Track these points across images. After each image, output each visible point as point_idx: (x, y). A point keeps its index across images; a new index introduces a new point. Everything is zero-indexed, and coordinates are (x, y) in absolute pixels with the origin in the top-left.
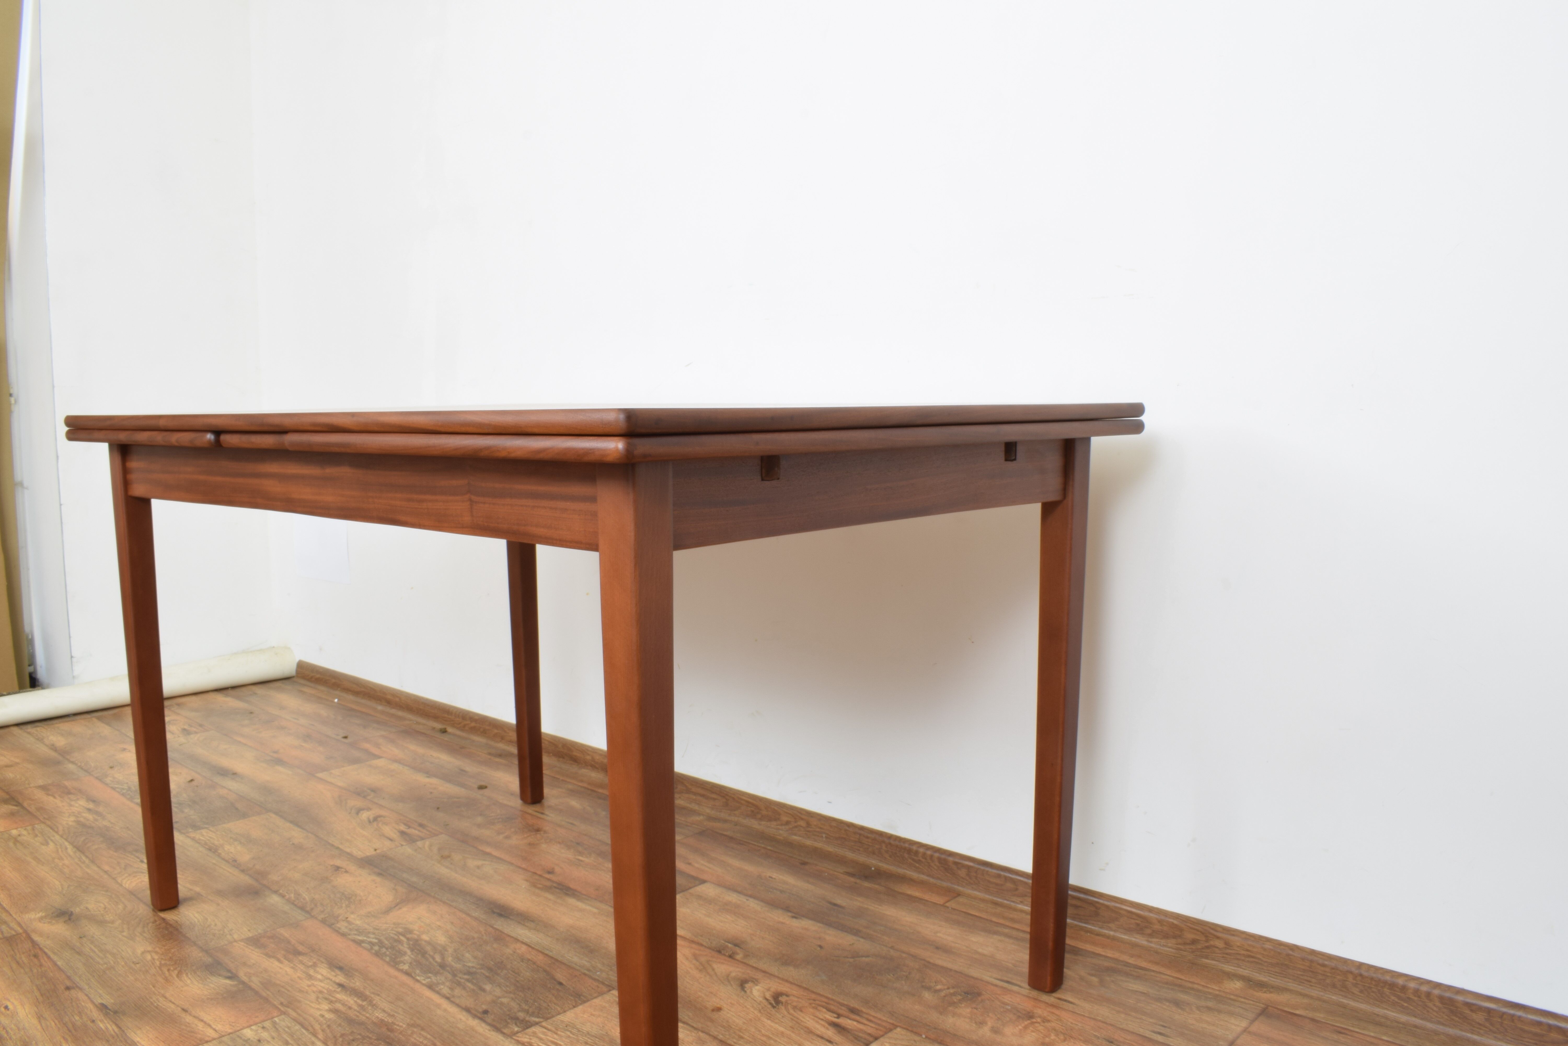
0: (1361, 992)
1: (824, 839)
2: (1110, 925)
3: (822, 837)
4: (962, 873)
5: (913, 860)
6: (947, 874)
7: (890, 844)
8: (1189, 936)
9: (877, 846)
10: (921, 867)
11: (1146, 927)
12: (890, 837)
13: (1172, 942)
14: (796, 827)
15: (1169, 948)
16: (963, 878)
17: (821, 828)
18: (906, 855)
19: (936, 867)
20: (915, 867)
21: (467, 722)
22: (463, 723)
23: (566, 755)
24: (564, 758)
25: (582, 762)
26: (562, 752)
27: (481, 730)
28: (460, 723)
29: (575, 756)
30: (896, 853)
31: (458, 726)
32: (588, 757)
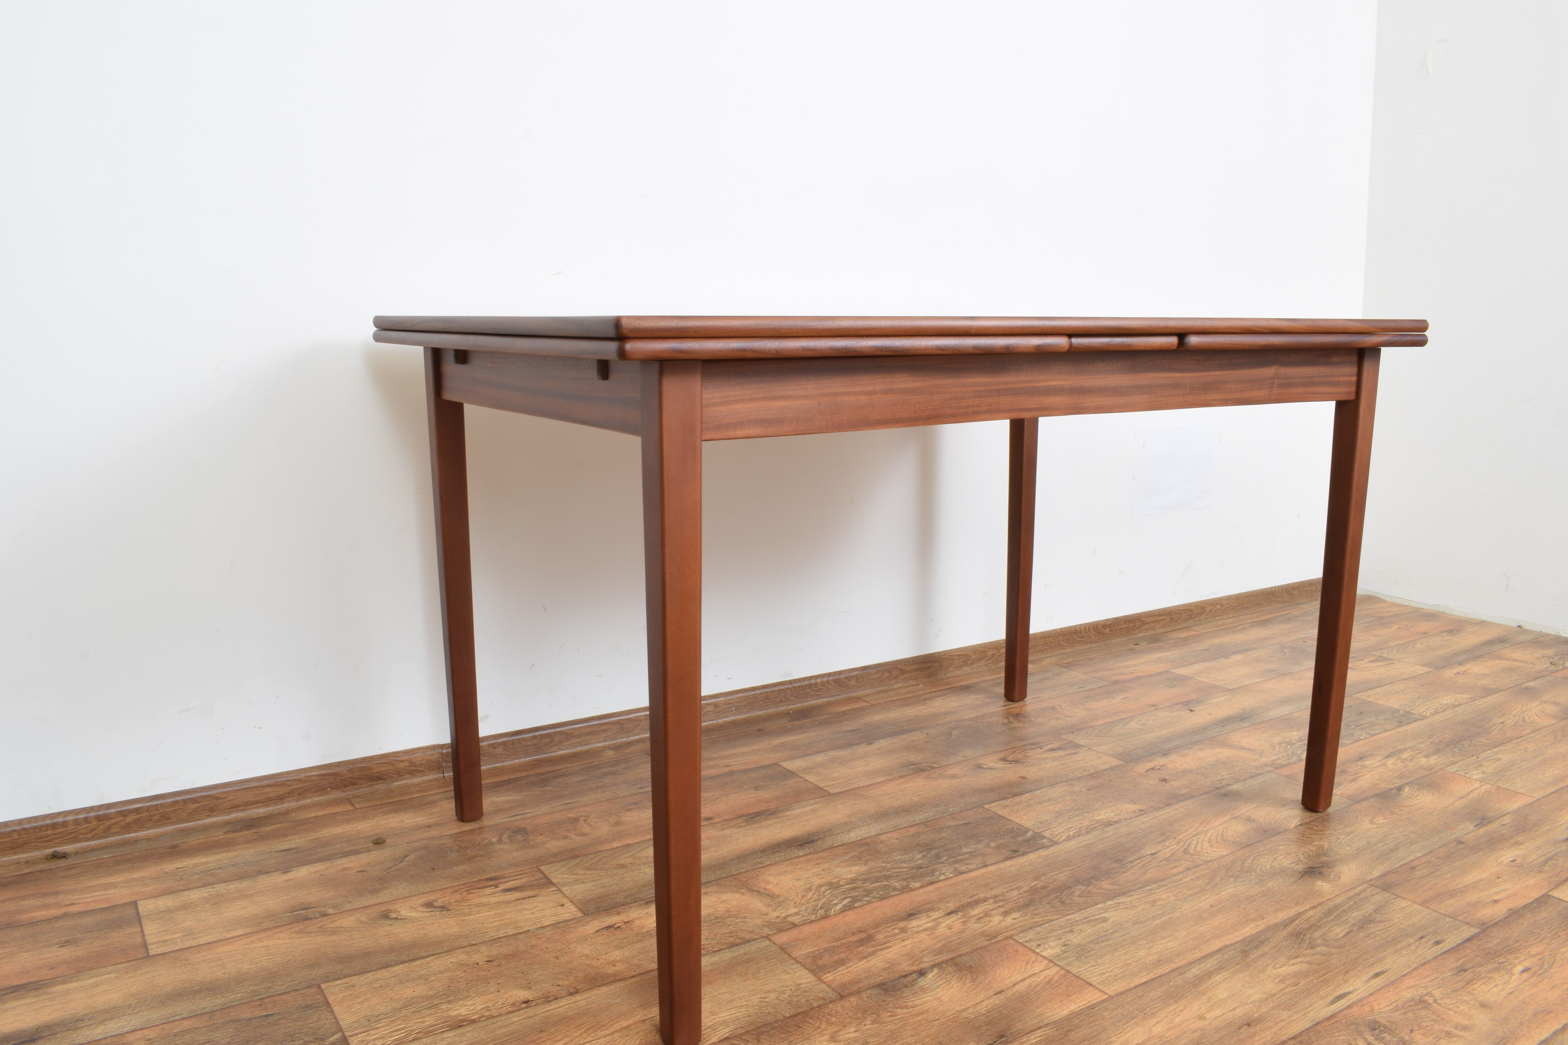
2: (950, 669)
4: (853, 682)
5: (815, 691)
8: (990, 654)
9: (782, 695)
13: (983, 662)
16: (854, 686)
18: (808, 690)
19: (833, 688)
20: (817, 695)
21: (114, 821)
22: (101, 827)
23: (359, 778)
24: (355, 784)
25: (392, 775)
26: (351, 778)
27: (155, 818)
28: (93, 830)
29: (378, 773)
30: (799, 693)
31: (89, 836)
32: (402, 765)
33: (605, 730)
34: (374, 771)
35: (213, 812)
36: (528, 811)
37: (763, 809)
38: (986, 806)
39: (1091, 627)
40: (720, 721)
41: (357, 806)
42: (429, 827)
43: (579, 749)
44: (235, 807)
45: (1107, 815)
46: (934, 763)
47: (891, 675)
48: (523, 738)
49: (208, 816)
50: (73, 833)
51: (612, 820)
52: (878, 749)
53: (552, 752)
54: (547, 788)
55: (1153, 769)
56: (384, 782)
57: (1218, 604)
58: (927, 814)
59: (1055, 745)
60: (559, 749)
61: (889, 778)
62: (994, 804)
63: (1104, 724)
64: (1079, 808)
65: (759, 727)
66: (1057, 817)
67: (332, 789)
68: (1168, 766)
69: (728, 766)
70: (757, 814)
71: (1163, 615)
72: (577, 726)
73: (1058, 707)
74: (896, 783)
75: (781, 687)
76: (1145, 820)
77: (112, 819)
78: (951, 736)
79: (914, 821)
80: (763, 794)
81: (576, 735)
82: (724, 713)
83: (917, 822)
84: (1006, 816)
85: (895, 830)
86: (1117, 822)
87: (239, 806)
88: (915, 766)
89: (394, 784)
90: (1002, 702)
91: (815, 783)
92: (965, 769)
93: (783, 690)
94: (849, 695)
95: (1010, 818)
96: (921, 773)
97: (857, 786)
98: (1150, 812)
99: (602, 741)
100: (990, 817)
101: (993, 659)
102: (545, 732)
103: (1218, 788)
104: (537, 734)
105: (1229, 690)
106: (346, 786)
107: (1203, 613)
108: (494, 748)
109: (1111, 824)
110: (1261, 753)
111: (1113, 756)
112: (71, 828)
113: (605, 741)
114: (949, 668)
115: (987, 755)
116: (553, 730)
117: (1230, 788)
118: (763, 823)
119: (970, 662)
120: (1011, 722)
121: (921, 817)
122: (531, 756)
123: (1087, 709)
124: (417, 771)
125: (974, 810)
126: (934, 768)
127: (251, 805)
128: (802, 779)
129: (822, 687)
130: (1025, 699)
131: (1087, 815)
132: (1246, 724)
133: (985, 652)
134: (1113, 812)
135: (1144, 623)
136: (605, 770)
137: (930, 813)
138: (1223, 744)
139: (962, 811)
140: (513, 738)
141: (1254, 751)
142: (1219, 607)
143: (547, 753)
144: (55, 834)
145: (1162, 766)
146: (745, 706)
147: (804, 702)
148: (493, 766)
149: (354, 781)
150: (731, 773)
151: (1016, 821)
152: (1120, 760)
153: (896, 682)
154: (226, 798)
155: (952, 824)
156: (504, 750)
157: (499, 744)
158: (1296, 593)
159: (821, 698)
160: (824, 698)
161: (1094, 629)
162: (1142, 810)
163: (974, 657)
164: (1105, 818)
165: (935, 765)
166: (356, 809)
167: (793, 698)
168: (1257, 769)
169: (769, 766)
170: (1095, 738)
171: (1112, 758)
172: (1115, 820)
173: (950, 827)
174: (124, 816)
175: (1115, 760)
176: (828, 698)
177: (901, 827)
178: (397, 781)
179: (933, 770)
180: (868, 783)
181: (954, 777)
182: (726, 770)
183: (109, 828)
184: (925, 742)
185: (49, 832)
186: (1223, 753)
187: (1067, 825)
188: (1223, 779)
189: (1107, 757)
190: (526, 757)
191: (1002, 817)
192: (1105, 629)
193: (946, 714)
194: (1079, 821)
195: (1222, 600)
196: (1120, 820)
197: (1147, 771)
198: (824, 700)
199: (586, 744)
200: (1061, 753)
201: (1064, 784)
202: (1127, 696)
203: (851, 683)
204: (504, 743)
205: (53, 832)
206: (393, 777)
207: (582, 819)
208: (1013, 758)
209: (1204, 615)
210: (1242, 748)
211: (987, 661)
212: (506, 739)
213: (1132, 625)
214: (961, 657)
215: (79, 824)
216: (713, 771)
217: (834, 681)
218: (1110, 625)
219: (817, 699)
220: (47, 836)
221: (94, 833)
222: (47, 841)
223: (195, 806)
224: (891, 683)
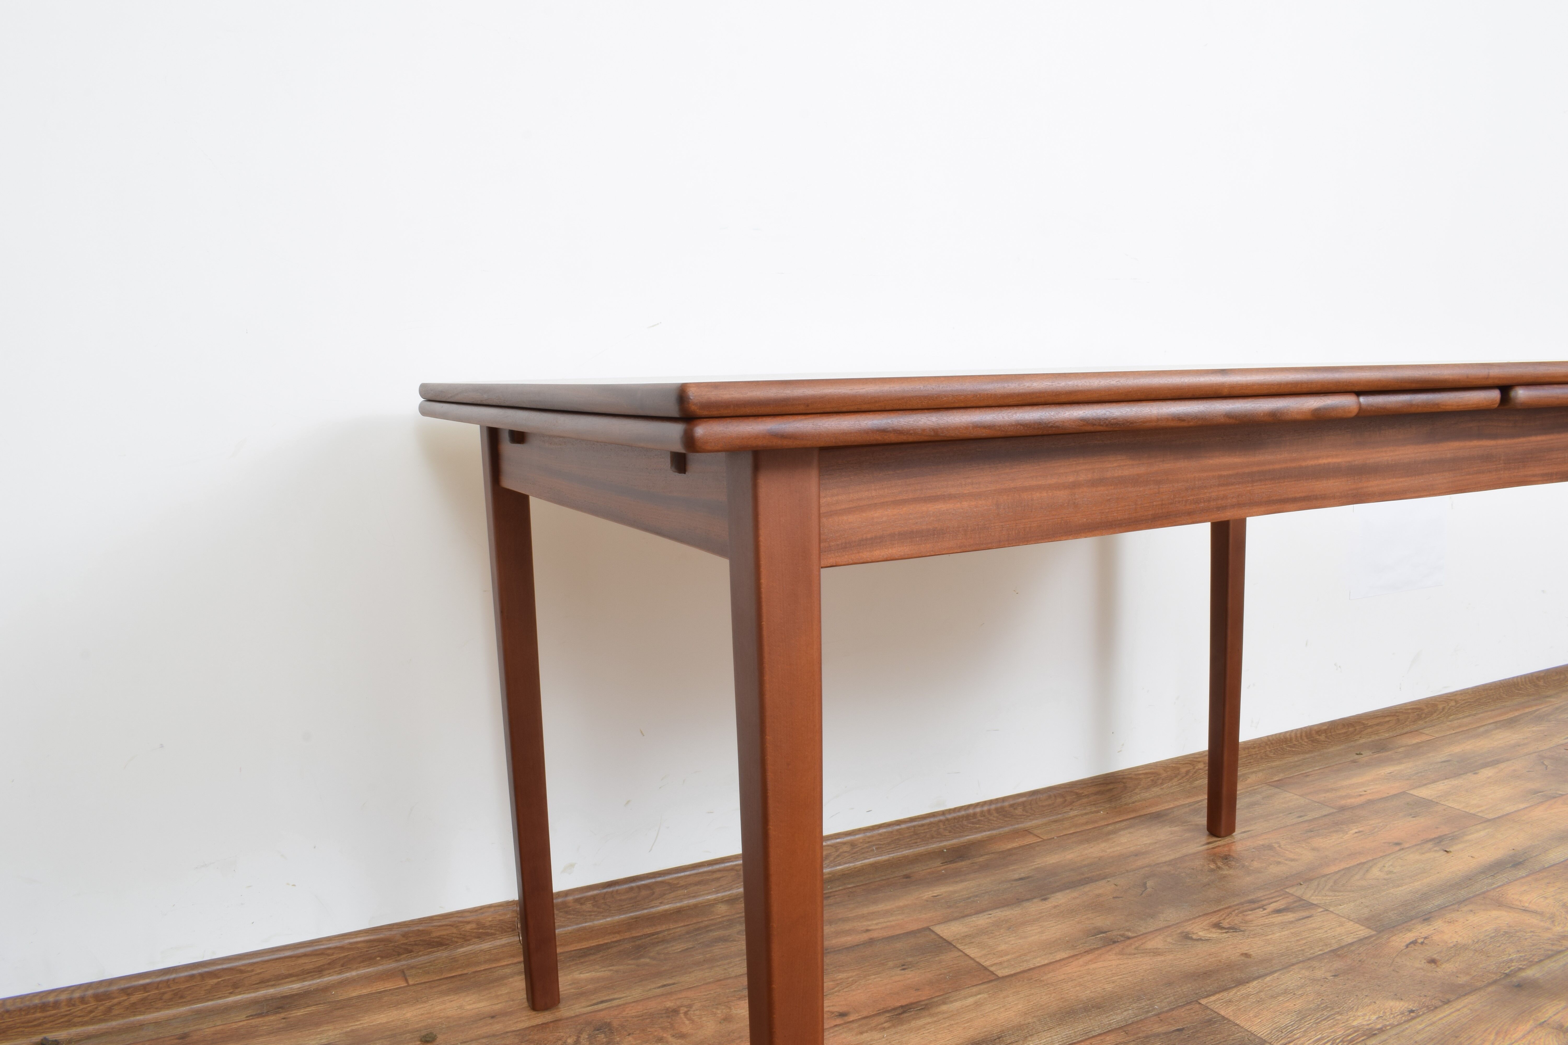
0: (1274, 754)
3: (873, 850)
5: (973, 823)
6: (1006, 819)
9: (934, 829)
10: (981, 826)
11: (1158, 779)
13: (1175, 781)
14: (838, 856)
15: (1174, 786)
16: (1021, 815)
17: (869, 842)
18: (965, 823)
20: (976, 828)
21: (115, 1001)
22: (101, 1008)
23: (416, 945)
24: (411, 951)
25: (456, 940)
26: (406, 943)
27: (166, 997)
28: (91, 1012)
29: (439, 937)
30: (954, 826)
31: (86, 1019)
32: (468, 927)
33: (718, 879)
34: (434, 935)
35: (237, 988)
36: (616, 996)
37: (912, 1000)
38: (1204, 1002)
39: (1304, 734)
40: (859, 864)
41: (411, 982)
42: (493, 1017)
43: (685, 903)
44: (264, 983)
45: (1367, 1018)
46: (1128, 930)
47: (1066, 800)
48: (617, 891)
49: (231, 993)
50: (66, 1015)
51: (720, 1012)
52: (1055, 907)
53: (653, 907)
54: (642, 960)
55: (1414, 942)
56: (446, 949)
57: (1451, 700)
58: (1125, 1013)
59: (1281, 904)
60: (661, 903)
61: (1072, 953)
62: (1213, 998)
63: (1339, 871)
64: (1326, 1007)
65: (905, 873)
66: (1300, 1020)
67: (382, 957)
68: (1435, 938)
69: (868, 931)
70: (905, 1009)
71: (1388, 716)
72: (682, 874)
73: (1276, 846)
74: (1081, 961)
75: (932, 820)
76: (1420, 1027)
77: (114, 998)
78: (1146, 888)
79: (1110, 1024)
80: (912, 976)
81: (682, 886)
82: (863, 853)
83: (1114, 1026)
84: (1232, 1018)
85: (1086, 1039)
86: (1382, 1030)
87: (269, 980)
88: (1104, 935)
89: (459, 950)
90: (1204, 838)
91: (978, 960)
92: (1169, 940)
93: (934, 823)
94: (1014, 827)
95: (1238, 1022)
96: (1113, 946)
97: (1032, 966)
98: (1424, 1014)
99: (713, 892)
100: (1210, 1020)
101: (1187, 777)
102: (643, 882)
103: (1507, 975)
104: (633, 885)
105: (1488, 820)
106: (399, 954)
107: (1435, 712)
108: (581, 904)
109: (1375, 1034)
110: (1552, 918)
111: (1359, 921)
112: (64, 1009)
113: (717, 892)
114: (1134, 790)
115: (1194, 918)
116: (653, 880)
117: (1523, 974)
118: (914, 1024)
119: (1160, 781)
120: (1219, 868)
121: (1119, 1018)
122: (626, 913)
123: (1313, 849)
124: (487, 934)
125: (1188, 1007)
126: (1129, 938)
127: (283, 979)
128: (961, 953)
129: (982, 818)
130: (1234, 834)
131: (1339, 1017)
132: (1522, 873)
133: (1178, 769)
134: (1374, 1013)
135: (1366, 727)
136: (716, 934)
137: (1130, 1012)
138: (1500, 904)
139: (1172, 1009)
140: (605, 891)
141: (1542, 914)
142: (1453, 703)
143: (646, 909)
144: (45, 1017)
145: (1425, 938)
146: (889, 844)
147: (960, 837)
148: (580, 926)
149: (410, 948)
150: (871, 942)
151: (1246, 1027)
152: (1369, 928)
153: (1071, 809)
154: (253, 971)
155: (1160, 1030)
156: (594, 906)
157: (587, 899)
158: (1541, 683)
159: (981, 832)
160: (985, 831)
161: (1306, 736)
162: (1412, 1011)
163: (1164, 775)
164: (1365, 1023)
165: (1130, 934)
166: (409, 985)
167: (947, 833)
168: (1553, 945)
169: (919, 931)
170: (1331, 894)
171: (1357, 925)
172: (1379, 1026)
173: (1158, 1035)
174: (128, 995)
175: (1362, 928)
176: (989, 831)
177: (1094, 1034)
178: (462, 946)
179: (1128, 942)
180: (1046, 962)
181: (1156, 952)
182: (865, 937)
183: (110, 1009)
184: (1114, 898)
185: (38, 1015)
186: (1503, 918)
187: (1315, 1035)
188: (1512, 960)
189: (1352, 923)
190: (620, 914)
191: (1227, 1019)
192: (1319, 735)
193: (1136, 855)
194: (1331, 1028)
195: (1456, 695)
196: (1386, 1026)
197: (1407, 946)
198: (984, 834)
199: (694, 897)
200: (1290, 916)
201: (1301, 965)
202: (1361, 829)
203: (1017, 812)
204: (594, 898)
205: (43, 1015)
206: (457, 942)
207: (683, 1010)
208: (1229, 923)
209: (1435, 714)
210: (1525, 910)
211: (1180, 780)
212: (595, 892)
213: (1351, 729)
214: (1149, 776)
215: (74, 1005)
216: (849, 938)
217: (997, 810)
218: (1325, 731)
219: (976, 833)
220: (35, 1020)
221: (92, 1015)
222: (35, 1026)
223: (215, 981)
224: (1065, 810)
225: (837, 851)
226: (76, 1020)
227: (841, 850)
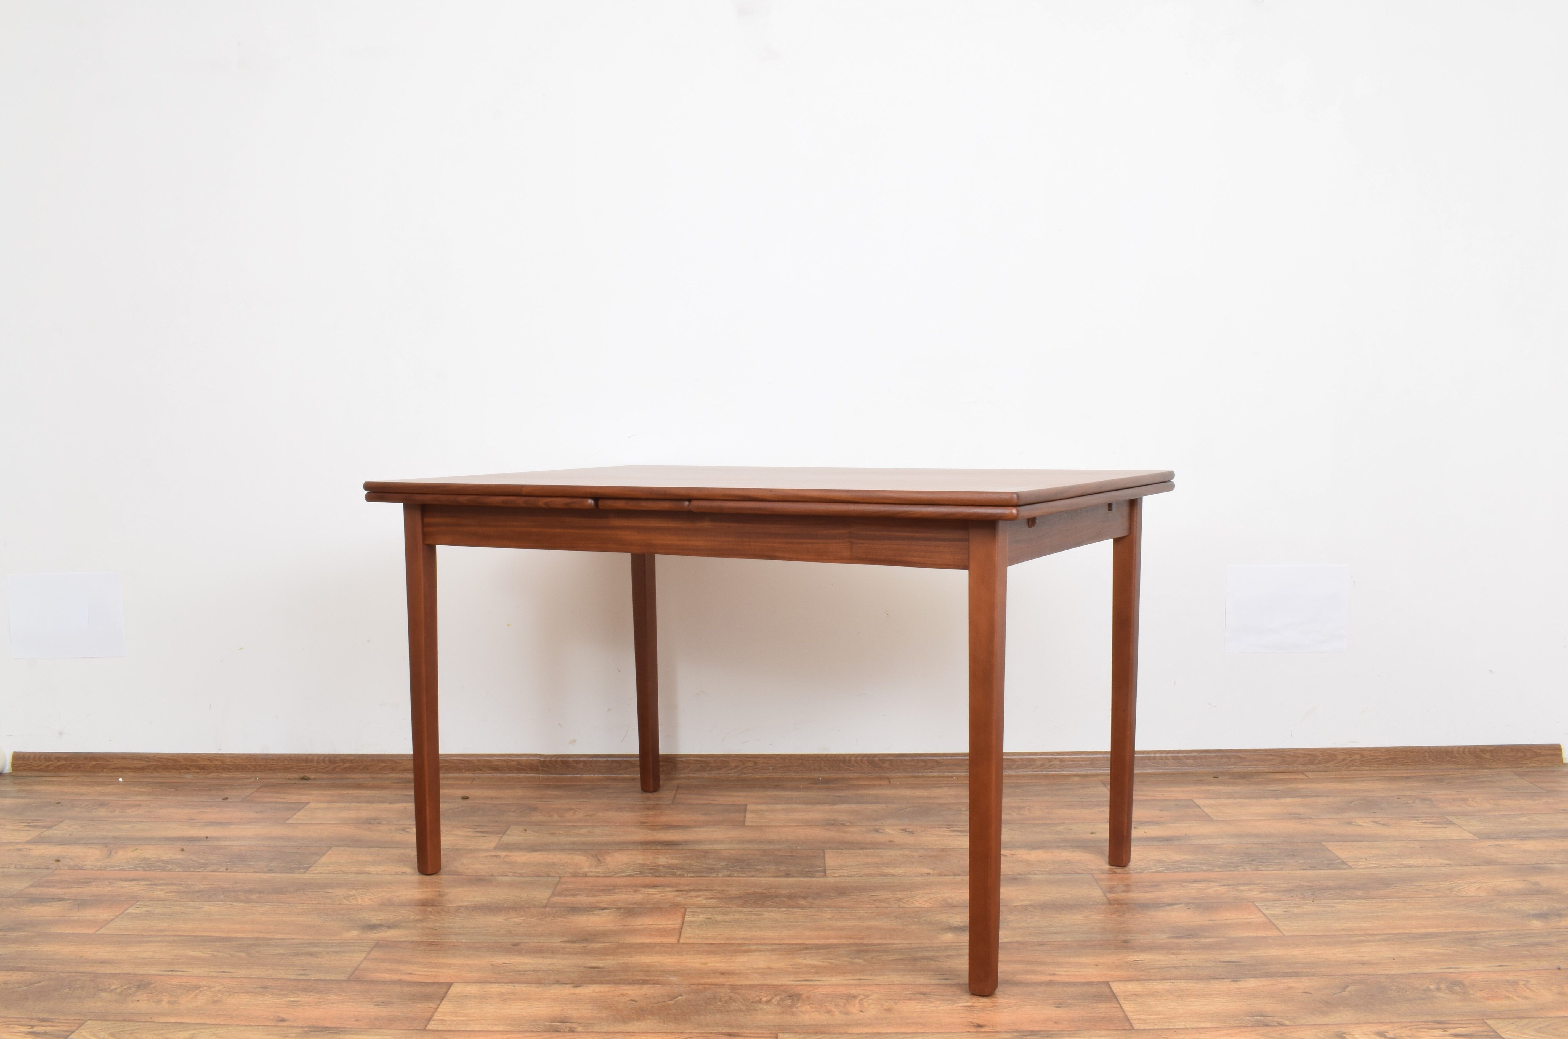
1: (771, 770)
4: (887, 765)
5: (848, 766)
6: (874, 767)
7: (828, 760)
9: (819, 763)
10: (855, 769)
12: (826, 756)
14: (744, 768)
17: (767, 763)
20: (850, 770)
21: (338, 765)
22: (331, 767)
23: (484, 767)
24: (481, 770)
25: (505, 769)
26: (479, 765)
27: (360, 768)
28: (327, 767)
29: (496, 765)
30: (833, 765)
31: (324, 771)
32: (513, 763)
34: (494, 764)
35: (393, 770)
40: (758, 776)
50: (316, 766)
67: (466, 770)
82: (763, 770)
106: (475, 770)
108: (577, 763)
122: (601, 775)
129: (856, 764)
140: (592, 759)
146: (782, 767)
149: (481, 768)
156: (583, 768)
157: (582, 763)
159: (849, 774)
160: (853, 774)
167: (826, 769)
174: (346, 762)
178: (508, 773)
198: (856, 775)
203: (884, 765)
204: (585, 763)
212: (586, 759)
217: (868, 761)
219: (844, 773)
221: (327, 769)
222: (302, 769)
223: (384, 764)
224: (926, 771)
225: (744, 764)
226: (320, 770)
227: (747, 765)
